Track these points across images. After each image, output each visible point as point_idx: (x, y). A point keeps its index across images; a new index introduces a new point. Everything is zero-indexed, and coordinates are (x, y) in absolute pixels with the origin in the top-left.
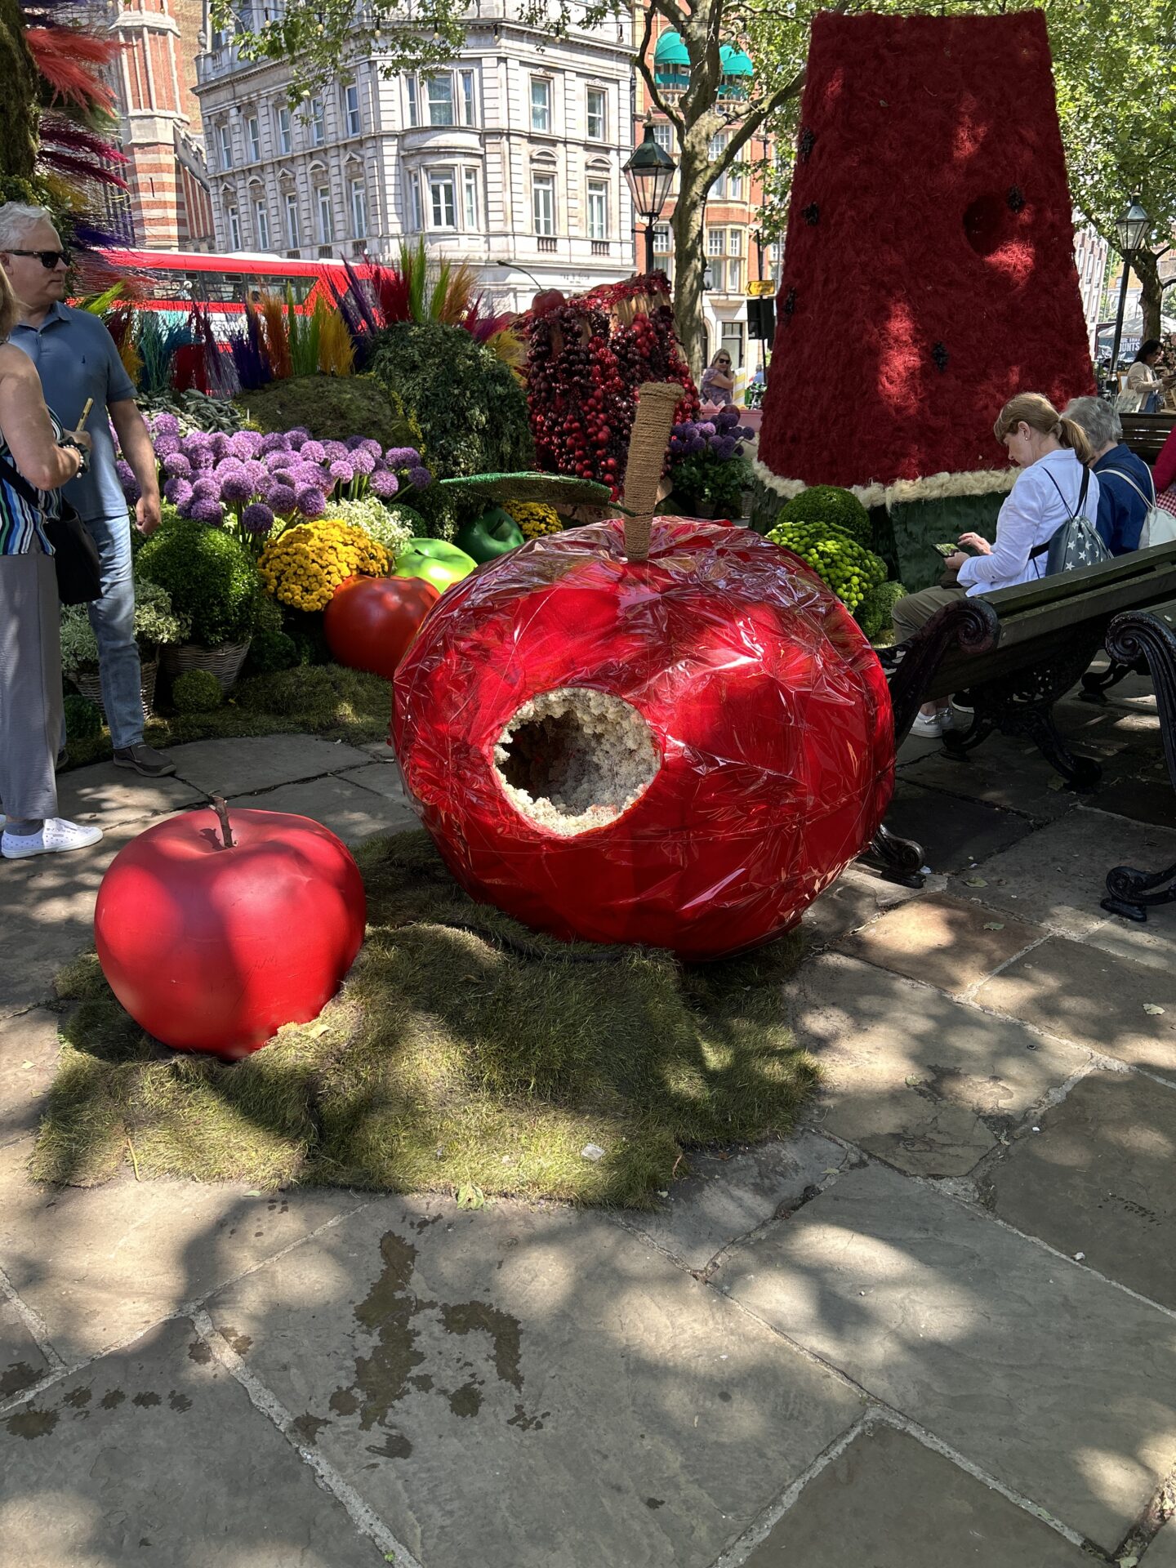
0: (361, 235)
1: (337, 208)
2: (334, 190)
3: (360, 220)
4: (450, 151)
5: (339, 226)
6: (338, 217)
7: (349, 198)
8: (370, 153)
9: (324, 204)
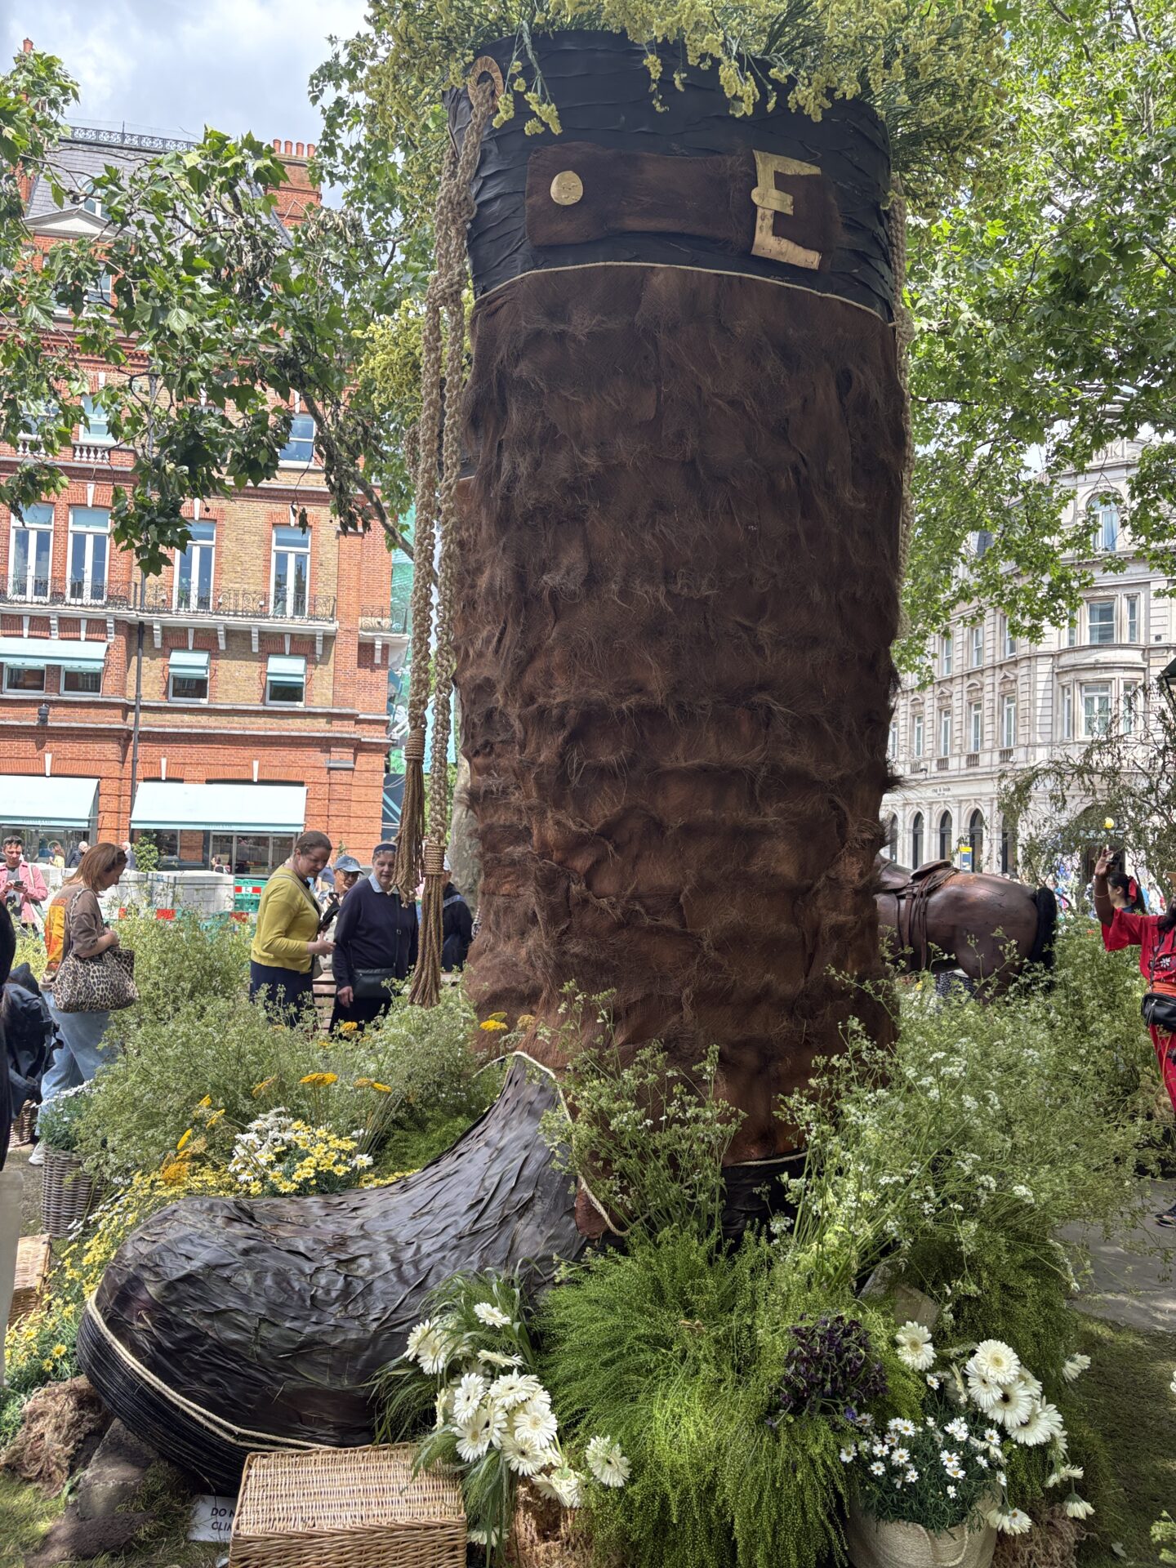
0: (1009, 743)
1: (987, 720)
2: (986, 704)
3: (1009, 730)
4: (1108, 667)
5: (987, 736)
6: (988, 728)
7: (1001, 712)
8: (1024, 671)
9: (977, 717)
